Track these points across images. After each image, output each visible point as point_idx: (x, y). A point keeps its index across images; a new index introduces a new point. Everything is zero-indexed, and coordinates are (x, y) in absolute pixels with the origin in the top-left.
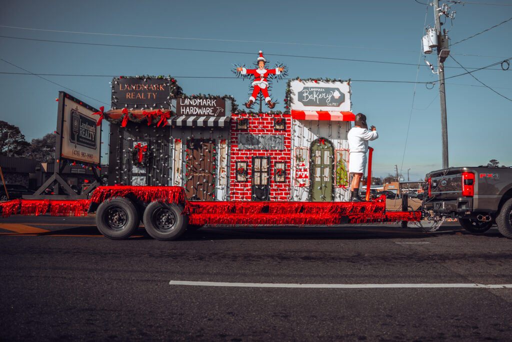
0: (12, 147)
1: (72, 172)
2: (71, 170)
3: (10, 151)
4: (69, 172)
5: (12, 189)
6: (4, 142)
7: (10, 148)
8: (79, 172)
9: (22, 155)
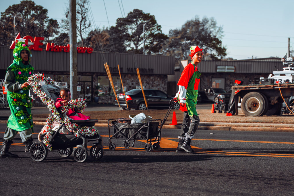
0: (148, 41)
1: (218, 71)
2: (216, 69)
3: (146, 47)
4: (214, 72)
5: (151, 95)
6: (139, 36)
7: (146, 44)
8: (226, 71)
9: (158, 52)
